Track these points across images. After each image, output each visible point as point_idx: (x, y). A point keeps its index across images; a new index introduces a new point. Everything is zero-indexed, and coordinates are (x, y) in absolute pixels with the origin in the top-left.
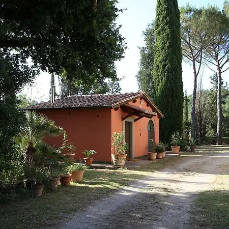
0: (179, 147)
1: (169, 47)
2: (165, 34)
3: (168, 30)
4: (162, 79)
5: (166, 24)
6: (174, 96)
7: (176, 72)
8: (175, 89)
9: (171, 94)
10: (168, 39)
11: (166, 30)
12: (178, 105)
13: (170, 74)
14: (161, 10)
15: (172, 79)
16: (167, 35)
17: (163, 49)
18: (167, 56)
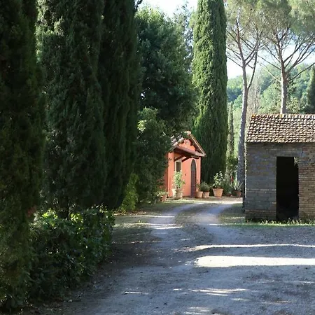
0: (222, 190)
1: (212, 68)
2: (207, 52)
3: (211, 47)
4: (202, 107)
5: (209, 39)
6: (216, 128)
7: (219, 100)
8: (218, 122)
9: (213, 126)
10: (211, 58)
11: (208, 46)
12: (221, 141)
13: (213, 102)
14: (204, 18)
15: (214, 108)
16: (210, 53)
17: (204, 69)
18: (209, 80)
